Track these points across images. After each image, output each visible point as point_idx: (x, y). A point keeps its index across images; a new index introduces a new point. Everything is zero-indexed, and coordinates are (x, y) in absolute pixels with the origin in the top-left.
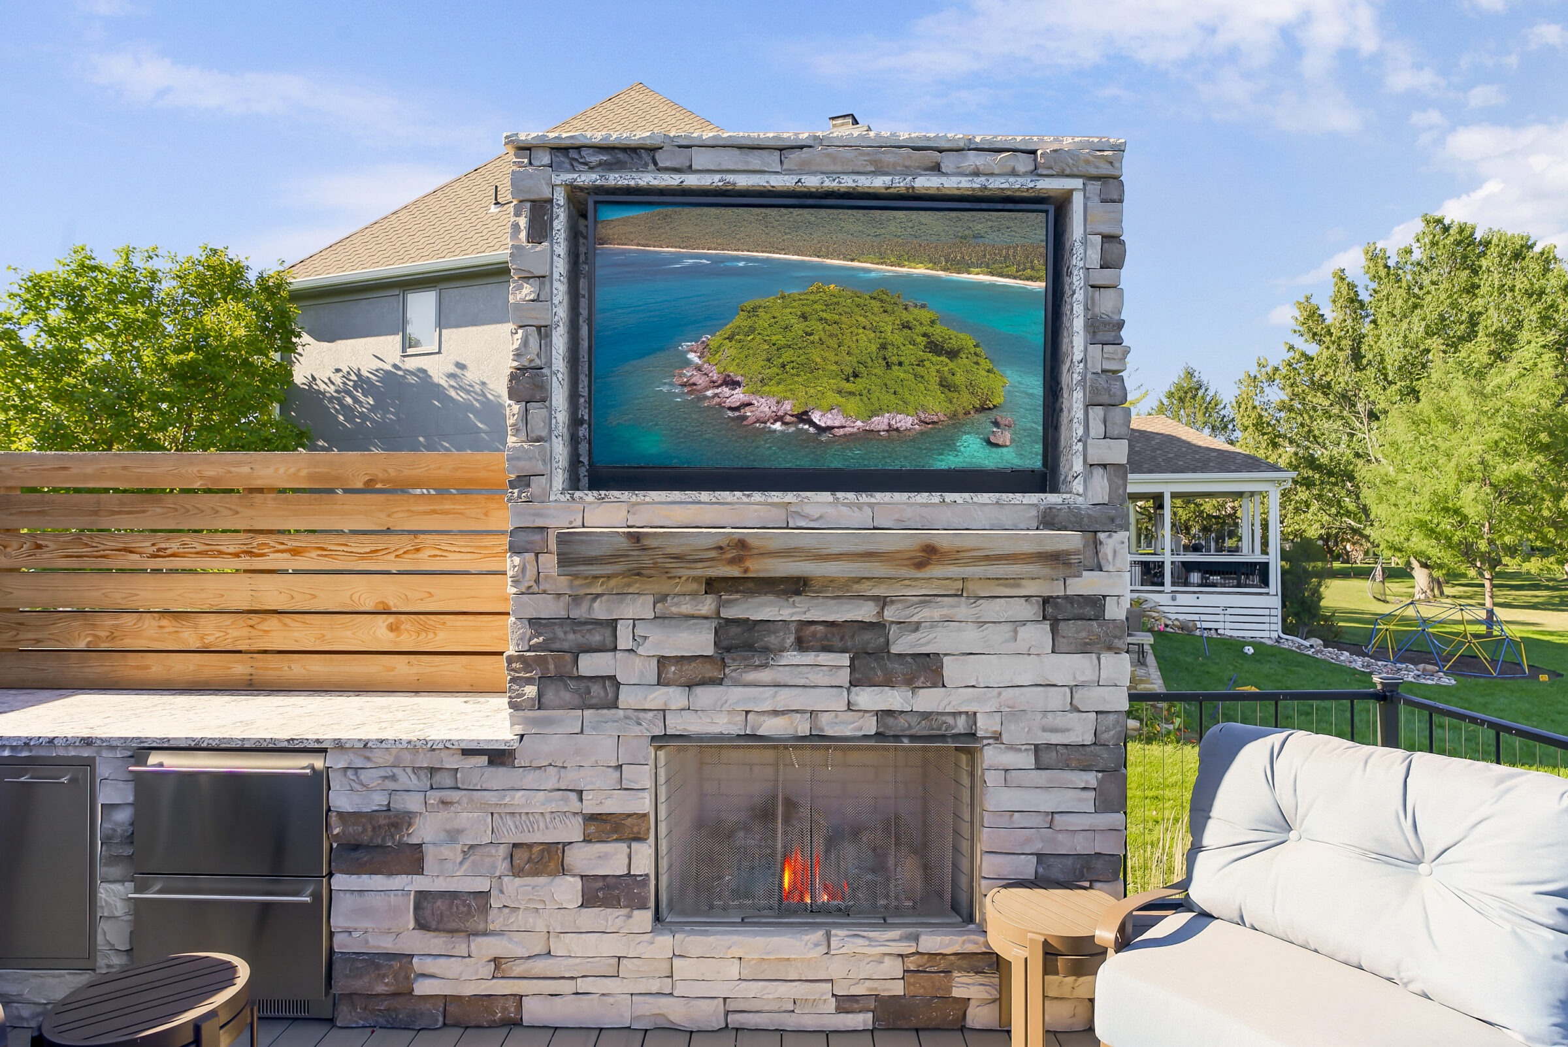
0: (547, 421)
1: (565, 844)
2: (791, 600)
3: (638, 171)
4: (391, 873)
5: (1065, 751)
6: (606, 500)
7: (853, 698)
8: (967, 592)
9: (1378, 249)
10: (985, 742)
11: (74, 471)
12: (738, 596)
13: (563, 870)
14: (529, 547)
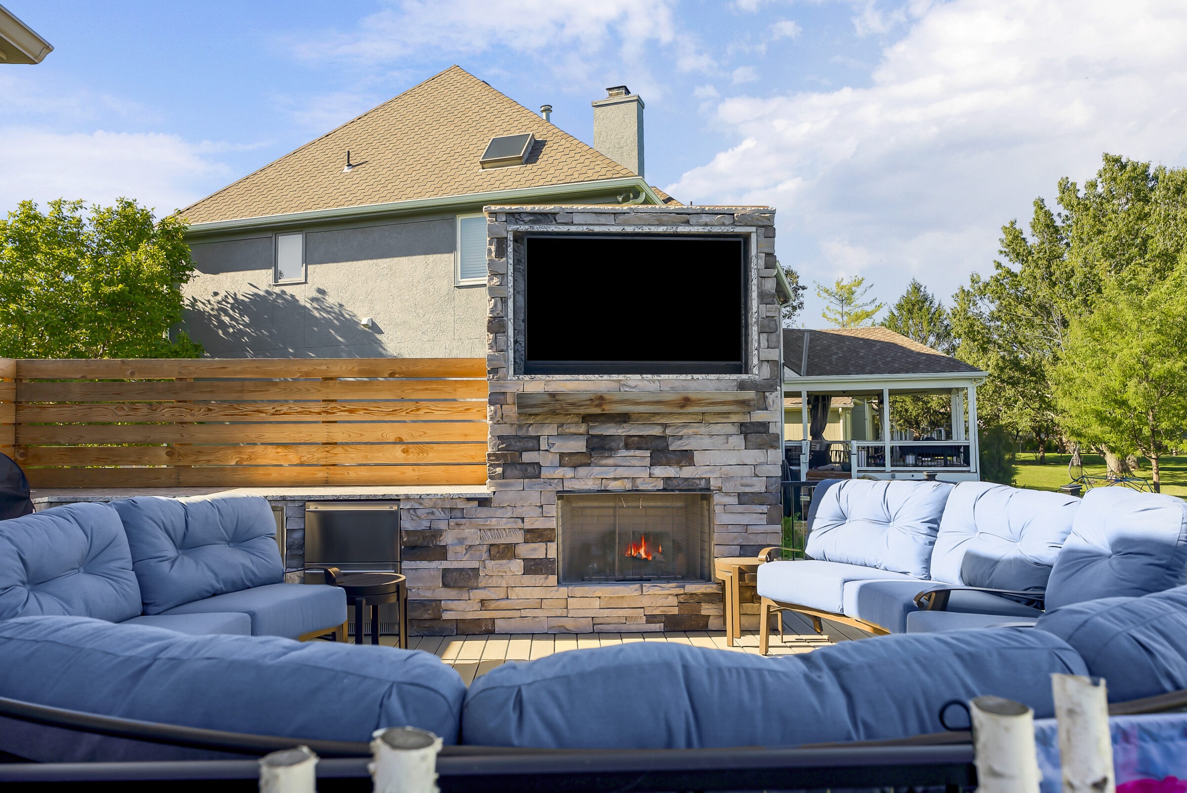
0: (506, 342)
1: (515, 544)
2: (622, 425)
3: (547, 224)
4: (431, 560)
5: (752, 496)
6: (534, 379)
7: (652, 471)
8: (705, 421)
9: (1070, 183)
10: (714, 492)
11: (229, 369)
12: (597, 424)
13: (514, 556)
14: (498, 402)
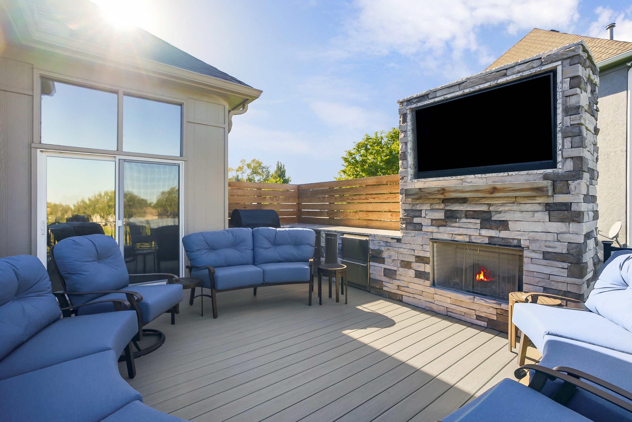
0: (407, 164)
1: (412, 262)
2: (463, 205)
3: (424, 101)
4: (379, 263)
5: (555, 255)
6: (419, 181)
7: (481, 232)
8: (517, 202)
10: (524, 249)
12: (450, 204)
13: (410, 268)
